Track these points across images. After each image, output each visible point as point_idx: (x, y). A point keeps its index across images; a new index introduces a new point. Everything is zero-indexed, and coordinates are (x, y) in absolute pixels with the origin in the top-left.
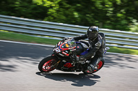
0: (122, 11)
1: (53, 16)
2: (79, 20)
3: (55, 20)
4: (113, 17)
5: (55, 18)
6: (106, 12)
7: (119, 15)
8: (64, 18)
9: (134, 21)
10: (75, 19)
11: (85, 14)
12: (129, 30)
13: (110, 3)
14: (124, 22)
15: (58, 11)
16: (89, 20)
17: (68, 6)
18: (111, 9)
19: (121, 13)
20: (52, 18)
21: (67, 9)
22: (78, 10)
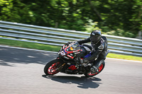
0: (78, 10)
1: (7, 15)
2: (34, 19)
3: (9, 19)
4: (68, 16)
5: (9, 17)
6: (62, 12)
7: (75, 15)
8: (18, 17)
9: (90, 21)
10: (30, 18)
11: (40, 14)
12: (85, 30)
13: (66, 3)
14: (80, 22)
15: (12, 10)
16: (45, 20)
17: (23, 5)
18: (67, 9)
19: (77, 13)
20: (6, 17)
21: (22, 8)
22: (33, 9)
